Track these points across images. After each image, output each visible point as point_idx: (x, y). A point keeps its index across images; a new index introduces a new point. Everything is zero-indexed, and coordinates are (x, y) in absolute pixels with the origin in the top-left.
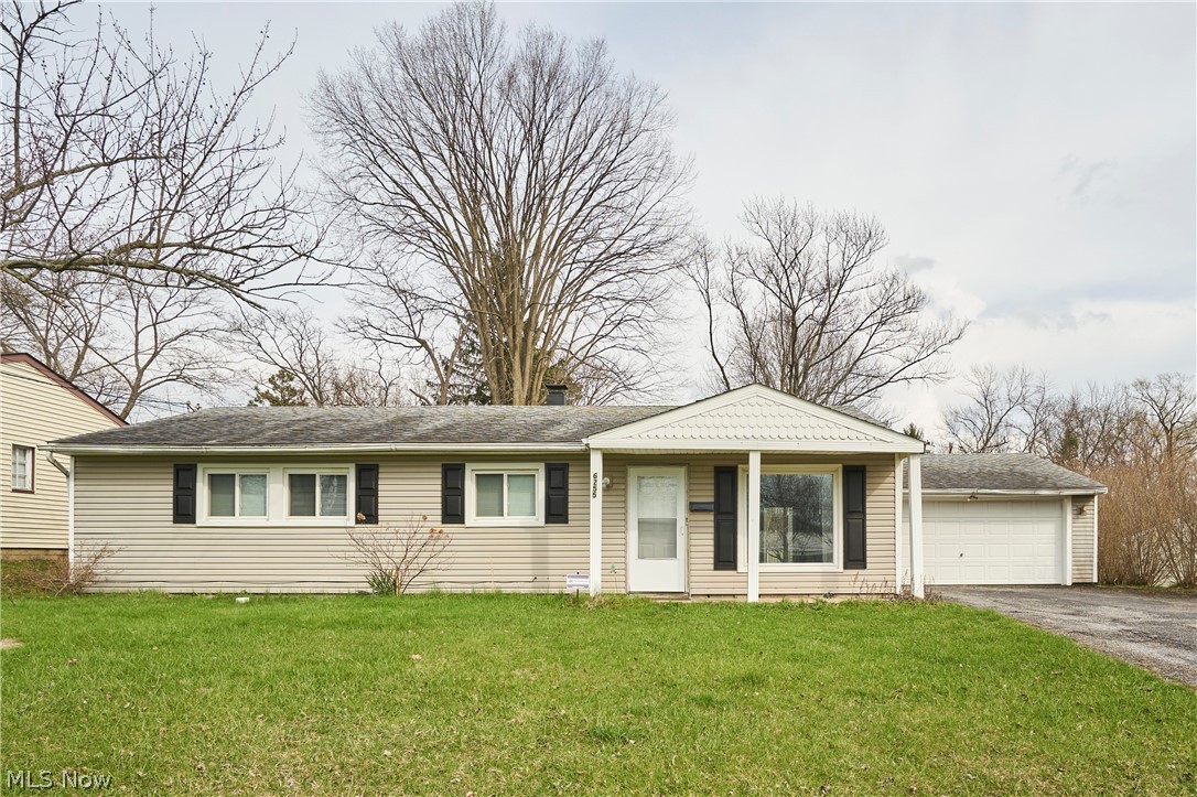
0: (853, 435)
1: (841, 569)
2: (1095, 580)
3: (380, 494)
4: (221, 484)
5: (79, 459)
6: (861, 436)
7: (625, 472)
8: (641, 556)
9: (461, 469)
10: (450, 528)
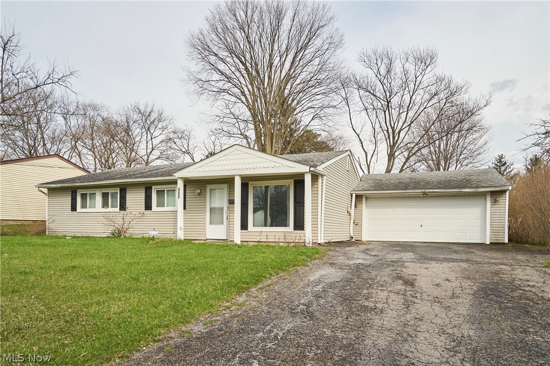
0: (277, 165)
1: (293, 231)
2: (506, 241)
3: (127, 199)
4: (84, 196)
5: (49, 189)
6: (281, 165)
7: (205, 187)
8: (210, 224)
9: (151, 188)
10: (148, 212)
